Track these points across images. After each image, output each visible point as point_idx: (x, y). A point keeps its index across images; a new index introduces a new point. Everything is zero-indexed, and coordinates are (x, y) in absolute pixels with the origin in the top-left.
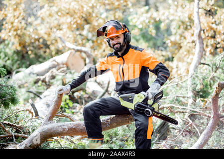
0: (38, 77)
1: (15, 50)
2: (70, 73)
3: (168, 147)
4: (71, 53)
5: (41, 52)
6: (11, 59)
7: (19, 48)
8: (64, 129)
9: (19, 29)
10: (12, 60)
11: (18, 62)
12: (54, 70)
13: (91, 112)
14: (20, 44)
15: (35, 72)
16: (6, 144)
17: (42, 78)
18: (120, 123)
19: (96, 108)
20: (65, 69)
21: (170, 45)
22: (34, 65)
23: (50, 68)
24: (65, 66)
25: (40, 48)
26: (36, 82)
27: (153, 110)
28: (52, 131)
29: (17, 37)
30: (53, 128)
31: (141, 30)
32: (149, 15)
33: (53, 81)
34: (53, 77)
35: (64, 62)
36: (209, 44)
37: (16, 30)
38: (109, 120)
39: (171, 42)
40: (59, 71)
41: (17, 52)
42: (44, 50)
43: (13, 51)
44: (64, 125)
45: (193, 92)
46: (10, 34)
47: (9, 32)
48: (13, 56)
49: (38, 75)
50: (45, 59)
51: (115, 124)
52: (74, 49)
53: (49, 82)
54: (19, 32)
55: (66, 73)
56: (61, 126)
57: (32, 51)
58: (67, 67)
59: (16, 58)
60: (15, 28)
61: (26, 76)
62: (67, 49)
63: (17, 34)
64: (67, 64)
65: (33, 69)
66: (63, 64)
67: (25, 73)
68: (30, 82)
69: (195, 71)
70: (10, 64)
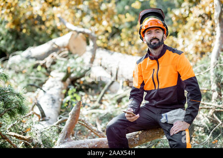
0: (37, 62)
1: (9, 28)
2: (73, 58)
4: (73, 35)
5: (36, 29)
6: (5, 38)
7: (13, 27)
9: (12, 7)
10: (7, 40)
11: (13, 43)
12: (55, 54)
14: (14, 23)
15: (33, 56)
17: (41, 62)
18: (150, 138)
20: (67, 52)
22: (32, 47)
23: (50, 52)
24: (66, 49)
26: (35, 67)
29: (11, 15)
33: (53, 66)
34: (54, 63)
35: (65, 45)
37: (9, 7)
40: (60, 55)
41: (11, 32)
42: (39, 26)
43: (6, 31)
46: (3, 12)
47: (2, 10)
48: (7, 35)
49: (37, 58)
51: (145, 140)
52: (75, 31)
53: (50, 68)
54: (12, 9)
55: (69, 59)
56: (80, 144)
57: (27, 29)
58: (69, 50)
59: (11, 37)
60: (8, 5)
61: (23, 61)
62: (67, 30)
63: (11, 12)
64: (68, 47)
65: (30, 51)
66: (64, 47)
67: (22, 57)
68: (29, 68)
69: (217, 60)
70: (5, 45)
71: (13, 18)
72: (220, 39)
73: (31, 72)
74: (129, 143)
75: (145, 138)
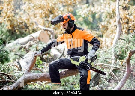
0: (22, 46)
1: (8, 29)
2: (41, 43)
3: (100, 89)
4: (42, 31)
5: (24, 31)
6: (5, 34)
7: (10, 28)
8: (37, 77)
9: (10, 17)
10: (6, 36)
11: (10, 37)
12: (31, 42)
13: (53, 67)
14: (11, 26)
15: (20, 43)
16: (2, 86)
17: (24, 46)
18: (71, 74)
19: (56, 65)
20: (38, 41)
21: (101, 27)
23: (29, 41)
24: (38, 39)
25: (23, 28)
26: (20, 49)
27: (91, 66)
28: (30, 78)
29: (9, 21)
30: (31, 76)
31: (84, 18)
32: (89, 9)
33: (30, 48)
34: (31, 46)
35: (38, 37)
36: (125, 27)
37: (8, 17)
38: (65, 72)
39: (102, 25)
40: (34, 42)
41: (9, 31)
42: (25, 29)
43: (6, 30)
44: (37, 75)
45: (115, 56)
46: (5, 19)
47: (5, 18)
49: (21, 44)
50: (26, 35)
51: (68, 75)
52: (43, 29)
53: (28, 49)
55: (39, 44)
56: (35, 75)
57: (18, 30)
58: (39, 40)
59: (8, 34)
60: (8, 16)
61: (14, 45)
62: (39, 29)
64: (39, 38)
65: (18, 41)
66: (37, 38)
67: (13, 43)
68: (17, 49)
69: (116, 43)
70: (5, 38)
71: (10, 23)
72: (118, 33)
73: (18, 51)
74: (60, 76)
75: (69, 74)
